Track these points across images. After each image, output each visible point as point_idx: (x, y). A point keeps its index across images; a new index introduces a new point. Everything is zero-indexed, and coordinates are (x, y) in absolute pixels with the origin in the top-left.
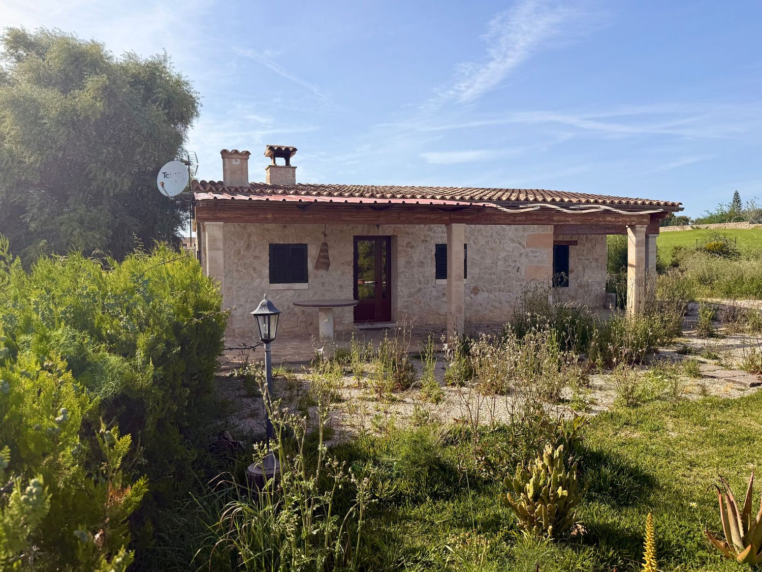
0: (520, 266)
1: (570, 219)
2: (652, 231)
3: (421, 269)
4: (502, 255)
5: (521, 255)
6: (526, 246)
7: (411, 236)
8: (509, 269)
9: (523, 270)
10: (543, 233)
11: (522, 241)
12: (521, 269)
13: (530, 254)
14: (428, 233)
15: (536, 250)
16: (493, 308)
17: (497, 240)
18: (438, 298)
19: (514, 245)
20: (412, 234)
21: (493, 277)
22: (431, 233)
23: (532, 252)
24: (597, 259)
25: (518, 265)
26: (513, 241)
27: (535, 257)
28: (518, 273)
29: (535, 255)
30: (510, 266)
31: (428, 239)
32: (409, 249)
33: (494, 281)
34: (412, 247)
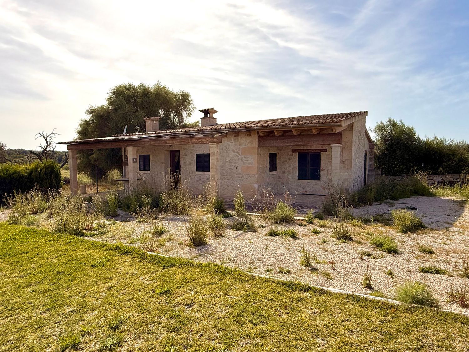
0: (238, 166)
1: (174, 142)
2: (335, 142)
3: (190, 166)
4: (228, 159)
5: (239, 159)
6: (241, 154)
7: (186, 150)
8: (232, 167)
9: (239, 169)
10: (251, 146)
11: (239, 152)
12: (238, 168)
13: (244, 159)
14: (192, 148)
15: (247, 156)
16: (224, 189)
17: (225, 151)
18: (198, 181)
19: (235, 154)
20: (186, 149)
21: (224, 171)
22: (194, 148)
23: (245, 157)
24: (344, 162)
25: (237, 165)
26: (234, 152)
27: (247, 161)
28: (237, 170)
29: (246, 159)
30: (232, 165)
31: (193, 151)
32: (185, 156)
33: (224, 174)
34: (186, 155)
